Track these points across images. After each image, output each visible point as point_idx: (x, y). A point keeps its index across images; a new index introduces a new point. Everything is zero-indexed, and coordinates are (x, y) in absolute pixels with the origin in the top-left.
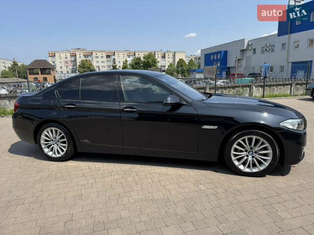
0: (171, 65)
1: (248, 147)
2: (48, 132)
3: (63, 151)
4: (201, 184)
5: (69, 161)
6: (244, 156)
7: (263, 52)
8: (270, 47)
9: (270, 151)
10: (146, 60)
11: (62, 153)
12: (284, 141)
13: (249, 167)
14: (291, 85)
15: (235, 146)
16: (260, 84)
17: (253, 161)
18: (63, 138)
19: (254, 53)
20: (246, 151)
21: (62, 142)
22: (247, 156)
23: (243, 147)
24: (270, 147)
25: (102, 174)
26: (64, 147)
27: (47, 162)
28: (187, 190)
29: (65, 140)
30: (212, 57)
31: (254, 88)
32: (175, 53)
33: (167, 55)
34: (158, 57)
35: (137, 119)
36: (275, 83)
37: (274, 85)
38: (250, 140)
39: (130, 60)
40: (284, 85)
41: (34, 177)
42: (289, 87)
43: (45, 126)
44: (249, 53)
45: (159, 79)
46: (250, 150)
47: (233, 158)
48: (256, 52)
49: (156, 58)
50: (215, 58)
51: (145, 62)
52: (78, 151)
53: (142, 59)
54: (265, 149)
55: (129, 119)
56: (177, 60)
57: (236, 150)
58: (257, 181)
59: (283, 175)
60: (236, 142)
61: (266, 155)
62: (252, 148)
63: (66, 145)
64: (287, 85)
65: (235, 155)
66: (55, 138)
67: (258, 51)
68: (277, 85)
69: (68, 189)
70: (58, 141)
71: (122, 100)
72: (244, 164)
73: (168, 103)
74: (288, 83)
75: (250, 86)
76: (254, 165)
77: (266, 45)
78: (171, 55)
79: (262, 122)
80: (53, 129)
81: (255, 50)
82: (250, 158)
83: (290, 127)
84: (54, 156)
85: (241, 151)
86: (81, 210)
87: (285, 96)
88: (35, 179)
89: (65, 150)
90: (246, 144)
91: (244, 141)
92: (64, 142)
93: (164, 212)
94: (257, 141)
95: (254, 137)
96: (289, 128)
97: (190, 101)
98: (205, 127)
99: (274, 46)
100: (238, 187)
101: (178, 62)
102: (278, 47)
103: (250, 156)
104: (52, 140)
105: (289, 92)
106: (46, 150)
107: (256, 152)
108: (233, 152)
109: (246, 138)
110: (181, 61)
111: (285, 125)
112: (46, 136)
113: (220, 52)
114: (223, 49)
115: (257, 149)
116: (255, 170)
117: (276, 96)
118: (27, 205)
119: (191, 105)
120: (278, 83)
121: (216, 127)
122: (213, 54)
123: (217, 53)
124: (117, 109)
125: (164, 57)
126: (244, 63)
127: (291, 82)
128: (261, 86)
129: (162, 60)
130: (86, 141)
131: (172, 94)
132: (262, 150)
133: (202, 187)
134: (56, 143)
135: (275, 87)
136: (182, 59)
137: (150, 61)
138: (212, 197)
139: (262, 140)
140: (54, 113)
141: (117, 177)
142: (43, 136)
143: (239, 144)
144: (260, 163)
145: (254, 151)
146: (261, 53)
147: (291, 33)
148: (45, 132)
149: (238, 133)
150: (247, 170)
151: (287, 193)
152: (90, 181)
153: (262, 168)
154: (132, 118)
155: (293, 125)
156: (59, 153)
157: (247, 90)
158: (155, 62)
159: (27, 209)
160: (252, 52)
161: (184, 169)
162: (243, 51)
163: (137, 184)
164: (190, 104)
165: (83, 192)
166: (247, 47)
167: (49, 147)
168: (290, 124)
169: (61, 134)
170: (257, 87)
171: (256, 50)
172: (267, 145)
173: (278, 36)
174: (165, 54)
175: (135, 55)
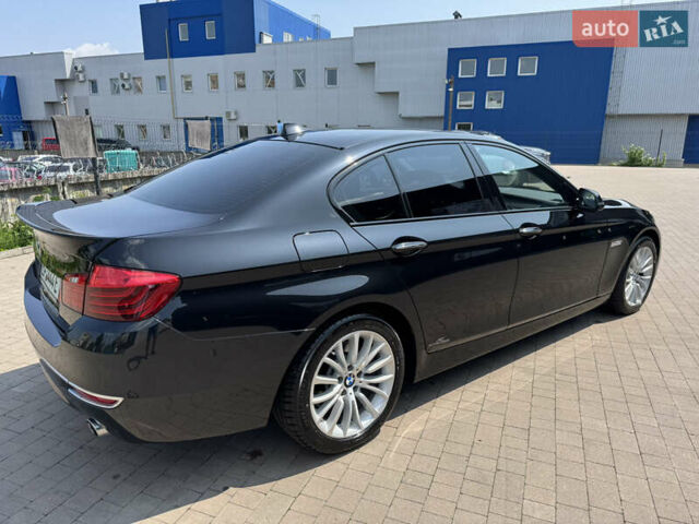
7: (116, 91)
8: (132, 82)
19: (95, 90)
44: (81, 90)
48: (99, 89)
67: (105, 86)
77: (122, 75)
81: (94, 84)
99: (140, 78)
102: (149, 83)
146: (113, 93)
147: (172, 56)
160: (87, 87)
162: (62, 82)
166: (72, 71)
171: (99, 85)
173: (146, 58)
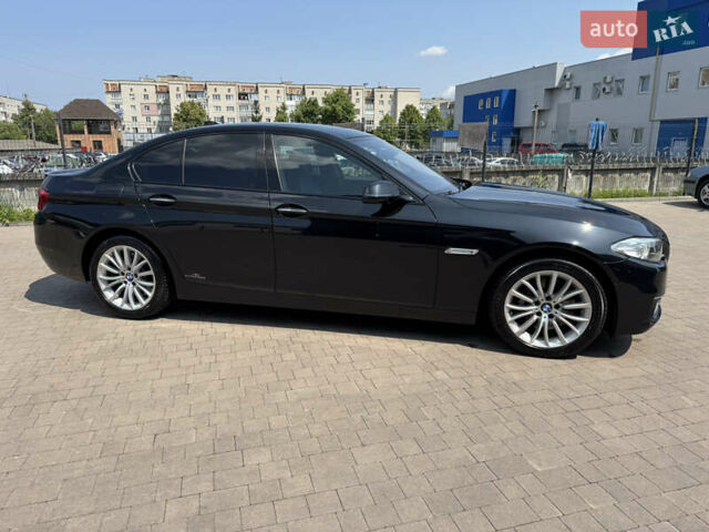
0: (386, 119)
1: (540, 295)
2: (113, 256)
3: (145, 297)
4: (437, 369)
5: (160, 320)
6: (532, 315)
7: (596, 96)
8: (614, 85)
9: (587, 305)
10: (329, 108)
11: (144, 302)
12: (616, 283)
13: (541, 337)
14: (653, 170)
15: (514, 292)
16: (583, 167)
17: (550, 324)
18: (145, 268)
19: (577, 96)
20: (537, 303)
21: (144, 278)
22: (539, 314)
23: (531, 295)
24: (587, 297)
25: (231, 346)
26: (150, 288)
27: (111, 320)
28: (407, 380)
29: (151, 272)
30: (481, 103)
31: (570, 175)
32: (396, 92)
33: (377, 95)
34: (358, 100)
35: (307, 232)
36: (616, 166)
37: (614, 171)
38: (546, 280)
39: (292, 105)
40: (636, 171)
41: (85, 349)
42: (648, 174)
43: (105, 243)
44: (565, 98)
45: (357, 144)
46: (545, 301)
47: (509, 318)
48: (582, 95)
49: (353, 101)
50: (488, 106)
51: (326, 111)
52: (179, 297)
53: (321, 104)
54: (578, 299)
55: (288, 230)
56: (401, 108)
57: (515, 301)
58: (556, 365)
59: (612, 356)
60: (517, 285)
61: (578, 312)
62: (548, 298)
63: (153, 284)
64: (645, 170)
65: (514, 312)
66: (129, 269)
67: (586, 92)
68: (621, 171)
69: (157, 374)
70: (136, 276)
71: (275, 187)
72: (531, 330)
73: (374, 198)
74: (646, 165)
75: (560, 172)
76: (553, 334)
77: (605, 78)
78: (387, 96)
79: (575, 243)
80: (125, 248)
81: (578, 89)
82: (544, 319)
83: (634, 254)
84: (126, 307)
85: (527, 304)
86: (187, 412)
87: (638, 195)
88: (88, 352)
89: (150, 295)
90: (536, 288)
91: (533, 281)
92: (149, 279)
93: (359, 420)
94: (561, 283)
95: (555, 274)
96: (629, 257)
97: (422, 194)
98: (453, 251)
99: (622, 81)
100: (516, 377)
101: (403, 114)
102: (632, 84)
103: (544, 315)
104: (123, 274)
105: (647, 187)
106: (109, 295)
107: (557, 307)
108: (508, 305)
109: (538, 275)
110: (410, 110)
111: (619, 249)
112: (110, 264)
113: (499, 93)
114: (507, 87)
115: (559, 299)
116: (554, 344)
117: (618, 195)
118: (74, 403)
119: (424, 204)
120: (624, 166)
121: (475, 251)
122: (484, 96)
123: (493, 95)
124: (264, 209)
125: (370, 100)
126: (552, 119)
127: (652, 164)
128: (586, 172)
129: (365, 106)
130: (196, 275)
131: (384, 179)
132: (570, 300)
133: (440, 374)
134: (131, 280)
135: (617, 176)
136: (411, 106)
137: (339, 108)
138: (460, 395)
139: (571, 280)
140: (127, 215)
141: (262, 352)
142: (102, 264)
143: (523, 289)
144: (566, 330)
145: (553, 305)
146: (593, 98)
147: (662, 53)
148: (107, 256)
149: (521, 264)
150: (538, 344)
151: (616, 390)
152: (206, 360)
153: (568, 340)
154: (294, 229)
155: (640, 251)
156: (136, 301)
157: (553, 179)
158: (349, 110)
159: (74, 410)
160: (573, 92)
161: (404, 340)
162: (551, 91)
163: (304, 367)
164: (421, 201)
165: (190, 381)
166: (561, 80)
167: (114, 288)
168: (633, 248)
169: (142, 259)
170: (576, 172)
171: (582, 91)
172: (582, 290)
173: (633, 59)
174: (373, 93)
175: (304, 93)
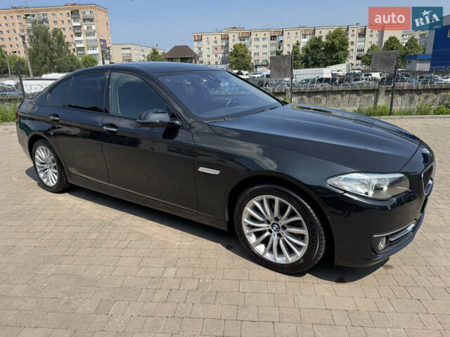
0: (373, 47)
10: (330, 42)
33: (368, 31)
34: (353, 35)
39: (304, 42)
49: (350, 36)
51: (327, 44)
53: (324, 40)
56: (386, 39)
78: (376, 31)
101: (387, 43)
110: (391, 39)
125: (362, 35)
129: (358, 39)
136: (394, 38)
137: (337, 42)
158: (345, 43)
174: (365, 29)
175: (314, 33)
